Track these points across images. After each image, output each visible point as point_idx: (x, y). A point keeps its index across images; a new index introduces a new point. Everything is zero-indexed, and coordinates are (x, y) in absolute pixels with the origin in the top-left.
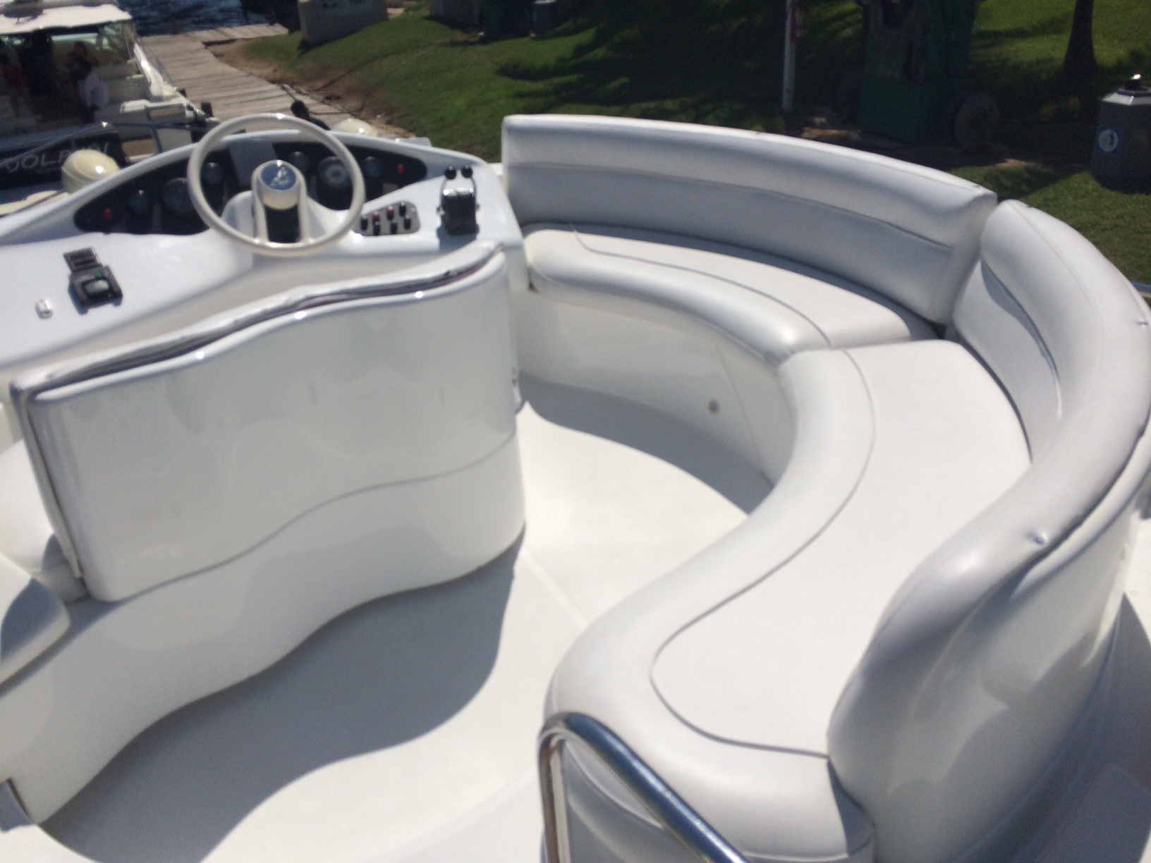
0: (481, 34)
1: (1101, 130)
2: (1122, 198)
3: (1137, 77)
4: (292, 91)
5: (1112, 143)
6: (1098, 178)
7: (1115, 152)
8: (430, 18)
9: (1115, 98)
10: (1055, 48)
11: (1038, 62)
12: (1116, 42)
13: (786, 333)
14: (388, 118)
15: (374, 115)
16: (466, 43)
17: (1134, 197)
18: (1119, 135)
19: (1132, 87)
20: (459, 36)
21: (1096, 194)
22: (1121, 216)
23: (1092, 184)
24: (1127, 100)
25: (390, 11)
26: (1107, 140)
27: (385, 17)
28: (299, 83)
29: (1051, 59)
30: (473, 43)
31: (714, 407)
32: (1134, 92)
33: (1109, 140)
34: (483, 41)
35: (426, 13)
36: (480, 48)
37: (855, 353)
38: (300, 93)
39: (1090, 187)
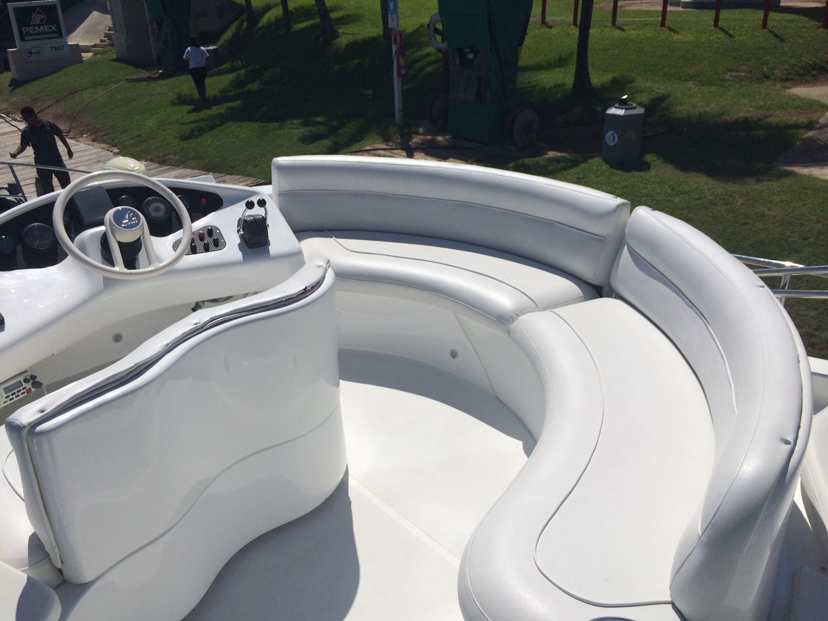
0: (161, 71)
1: (607, 132)
2: (625, 175)
3: (625, 97)
4: (8, 119)
5: (614, 140)
6: (607, 162)
7: (616, 145)
8: (117, 60)
9: (613, 111)
10: (566, 77)
11: (556, 86)
12: (600, 72)
13: (504, 300)
14: (92, 137)
15: (81, 134)
16: (150, 79)
17: (632, 174)
18: (617, 135)
19: (623, 104)
20: (143, 74)
21: (608, 173)
22: (625, 187)
23: (605, 167)
24: (621, 112)
25: (83, 54)
26: (611, 138)
27: (80, 61)
28: (13, 113)
29: (564, 85)
30: (155, 79)
31: (454, 355)
32: (624, 107)
33: (612, 137)
34: (162, 77)
35: (114, 56)
36: (162, 82)
37: (558, 310)
38: (16, 120)
39: (604, 168)
